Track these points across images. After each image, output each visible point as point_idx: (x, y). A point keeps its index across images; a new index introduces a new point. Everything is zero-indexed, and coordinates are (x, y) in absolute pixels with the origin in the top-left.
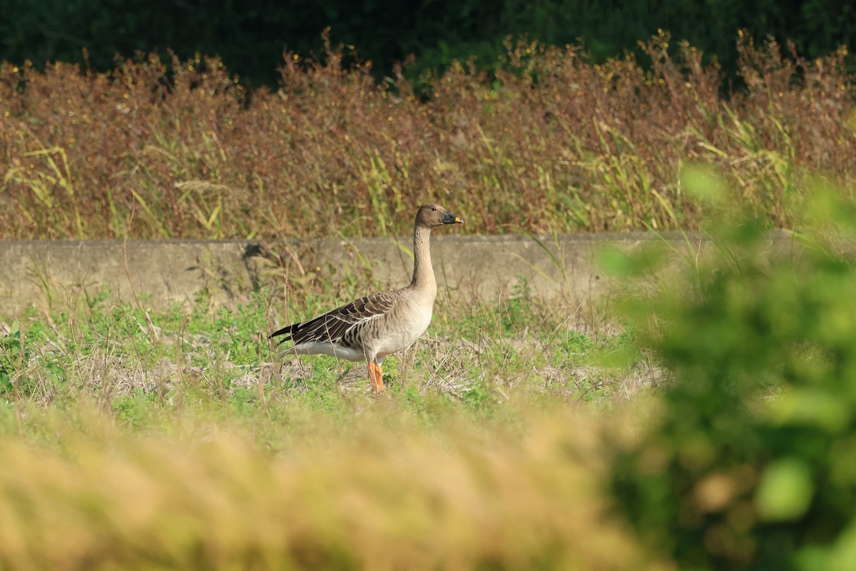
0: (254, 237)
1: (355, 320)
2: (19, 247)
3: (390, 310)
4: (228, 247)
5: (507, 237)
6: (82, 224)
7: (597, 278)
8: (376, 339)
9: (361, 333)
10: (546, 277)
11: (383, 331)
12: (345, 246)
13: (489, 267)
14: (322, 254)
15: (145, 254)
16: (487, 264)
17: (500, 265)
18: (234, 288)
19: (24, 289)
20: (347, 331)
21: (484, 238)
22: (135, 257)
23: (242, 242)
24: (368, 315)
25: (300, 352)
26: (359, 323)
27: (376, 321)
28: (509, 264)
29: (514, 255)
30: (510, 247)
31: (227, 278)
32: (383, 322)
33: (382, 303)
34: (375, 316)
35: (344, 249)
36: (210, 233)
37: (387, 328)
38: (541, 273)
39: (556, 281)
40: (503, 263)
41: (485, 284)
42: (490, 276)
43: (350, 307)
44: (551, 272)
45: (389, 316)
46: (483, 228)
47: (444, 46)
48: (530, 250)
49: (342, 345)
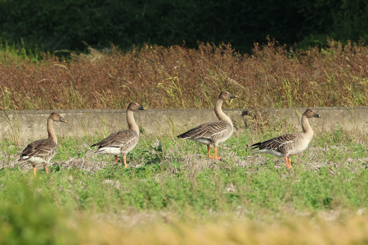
0: (246, 108)
1: (282, 142)
2: (162, 112)
3: (296, 139)
4: (236, 112)
5: (334, 108)
6: (184, 103)
7: (367, 123)
8: (290, 150)
9: (285, 147)
10: (348, 122)
11: (293, 147)
12: (277, 112)
13: (328, 119)
14: (269, 114)
15: (206, 114)
16: (328, 118)
17: (332, 118)
18: (238, 127)
19: (164, 126)
20: (280, 146)
21: (326, 108)
22: (203, 115)
23: (241, 110)
24: (288, 140)
25: (261, 153)
26: (285, 143)
27: (291, 143)
28: (335, 118)
29: (337, 115)
30: (335, 112)
31: (236, 123)
32: (293, 144)
33: (293, 136)
34: (291, 141)
35: (276, 112)
36: (229, 106)
37: (295, 146)
38: (347, 121)
39: (352, 124)
40: (333, 117)
41: (327, 125)
42: (328, 122)
43: (281, 137)
44: (350, 121)
45: (295, 142)
46: (326, 104)
47: (312, 35)
48: (343, 113)
49: (277, 151)
